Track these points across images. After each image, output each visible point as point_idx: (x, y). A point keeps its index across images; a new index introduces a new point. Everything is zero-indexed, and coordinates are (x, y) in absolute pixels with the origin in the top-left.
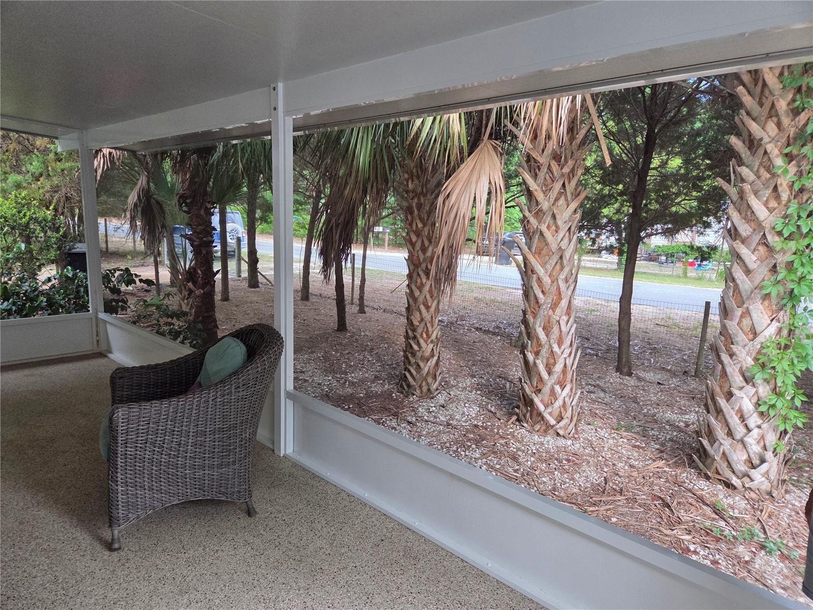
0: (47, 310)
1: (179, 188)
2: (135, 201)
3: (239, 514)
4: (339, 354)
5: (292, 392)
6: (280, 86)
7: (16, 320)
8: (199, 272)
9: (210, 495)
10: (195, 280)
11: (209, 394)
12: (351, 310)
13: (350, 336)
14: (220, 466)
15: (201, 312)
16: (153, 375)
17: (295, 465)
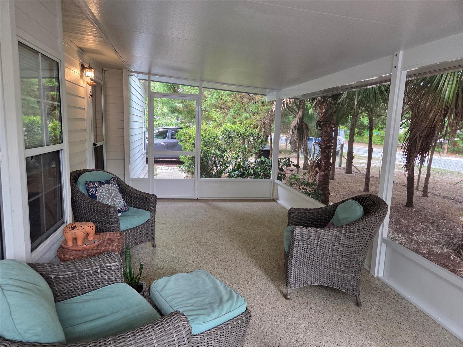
0: (253, 176)
1: (317, 117)
2: (295, 124)
3: (351, 302)
4: (407, 222)
5: (386, 239)
6: (401, 53)
7: (241, 179)
8: (323, 162)
9: (336, 286)
10: (320, 166)
11: (342, 230)
12: (417, 194)
13: (416, 211)
14: (344, 272)
15: (321, 184)
16: (308, 214)
17: (384, 284)
